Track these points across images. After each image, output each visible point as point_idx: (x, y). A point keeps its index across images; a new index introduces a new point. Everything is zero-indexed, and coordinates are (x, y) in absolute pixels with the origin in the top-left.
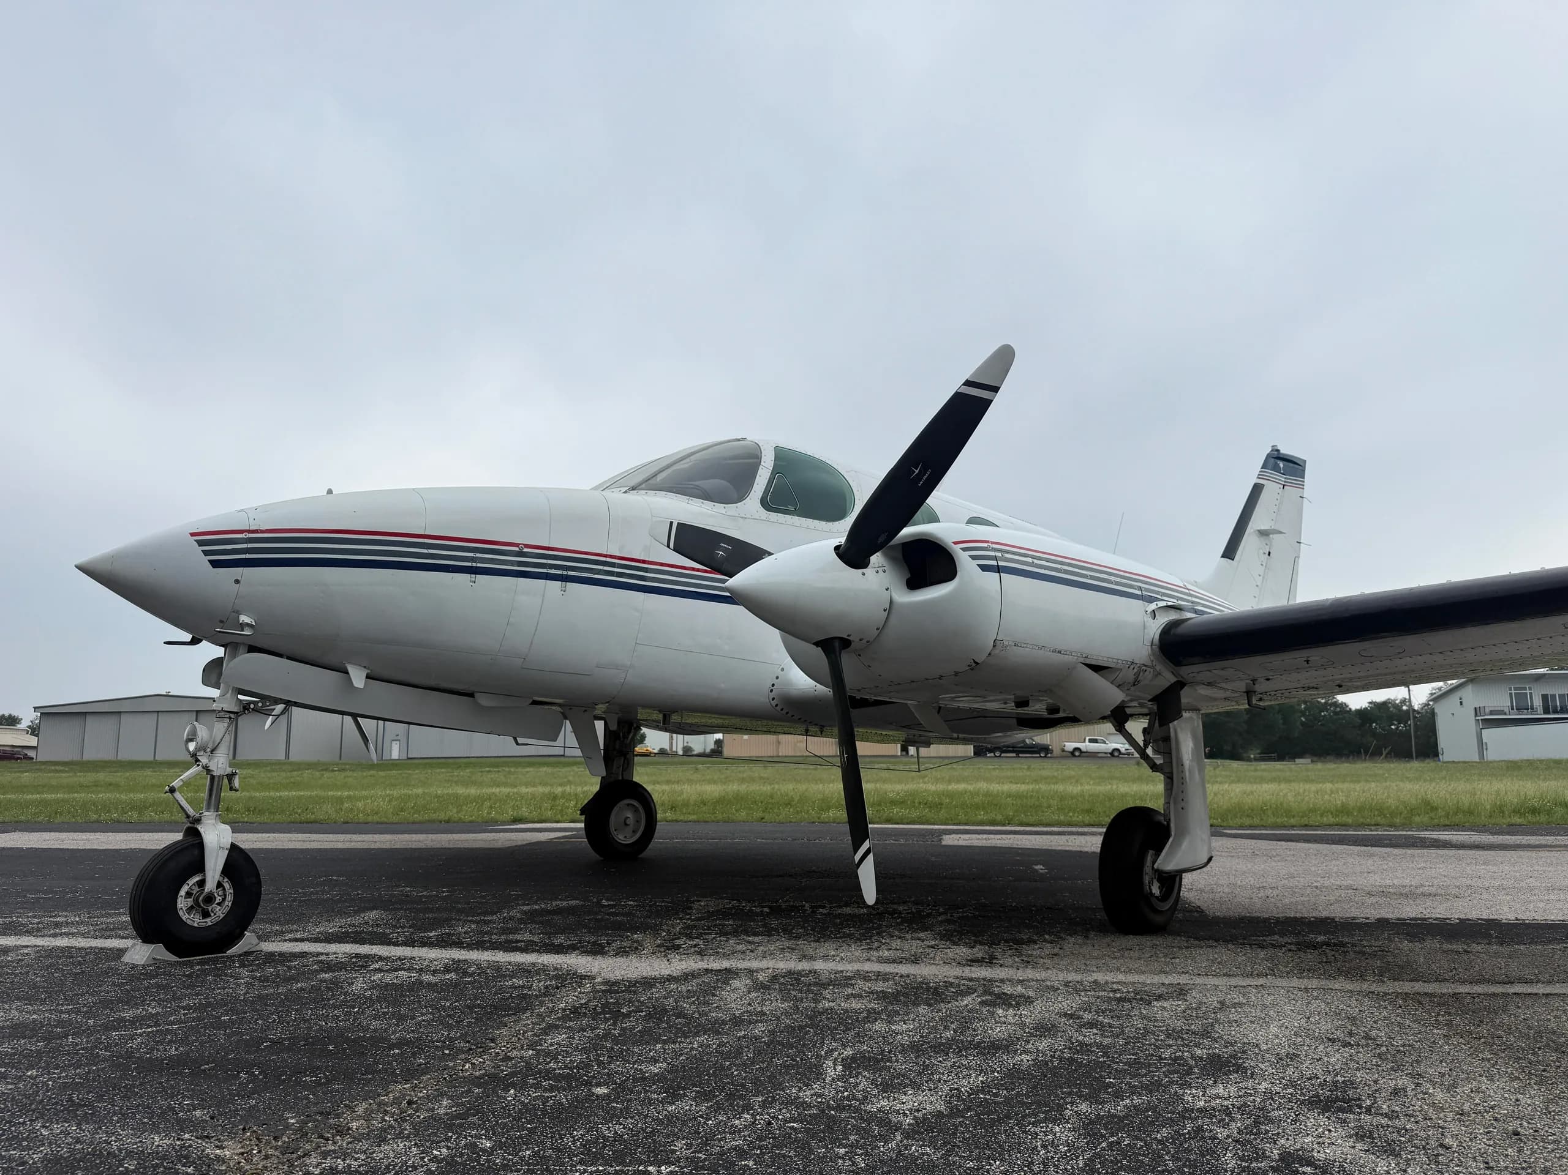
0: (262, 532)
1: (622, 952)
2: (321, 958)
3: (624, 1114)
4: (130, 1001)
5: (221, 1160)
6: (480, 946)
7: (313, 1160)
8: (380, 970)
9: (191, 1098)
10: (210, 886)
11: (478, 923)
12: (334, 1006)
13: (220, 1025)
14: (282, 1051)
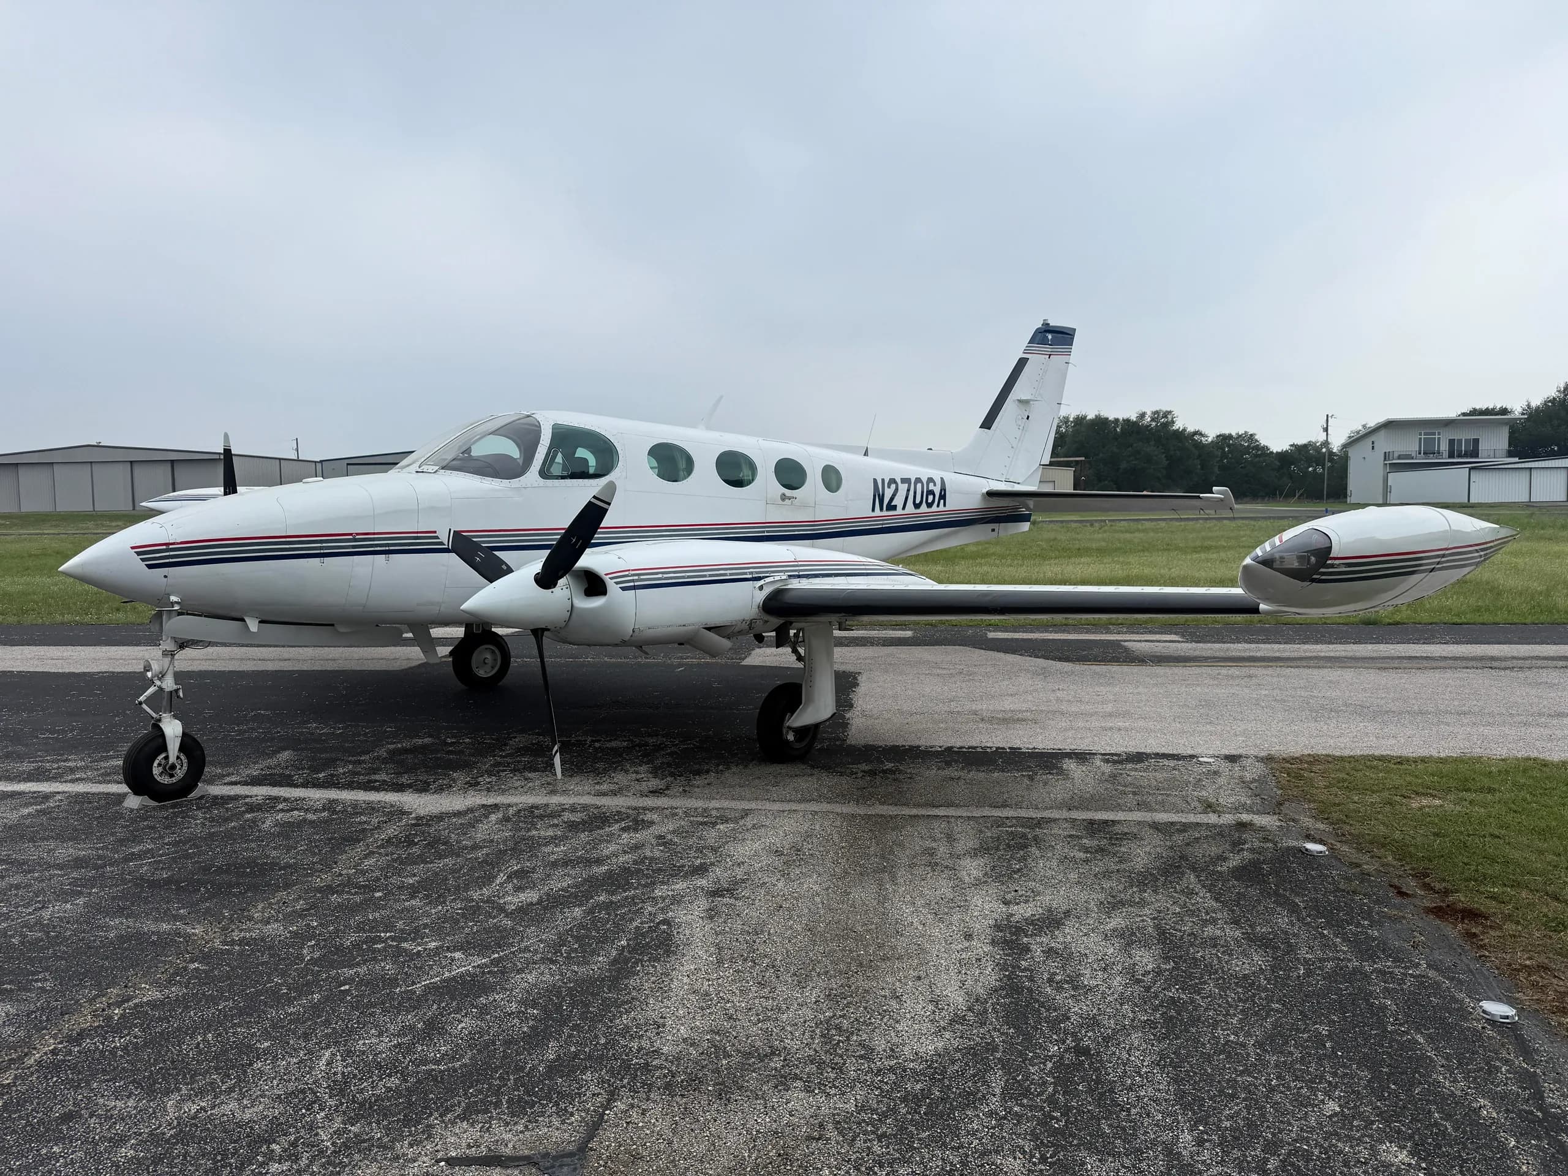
0: (178, 544)
1: (440, 790)
2: (247, 800)
3: (384, 907)
4: (136, 839)
5: (194, 934)
6: (350, 786)
7: (236, 933)
8: (282, 810)
9: (178, 903)
10: (172, 759)
11: (354, 763)
12: (252, 841)
13: (188, 856)
14: (222, 873)
